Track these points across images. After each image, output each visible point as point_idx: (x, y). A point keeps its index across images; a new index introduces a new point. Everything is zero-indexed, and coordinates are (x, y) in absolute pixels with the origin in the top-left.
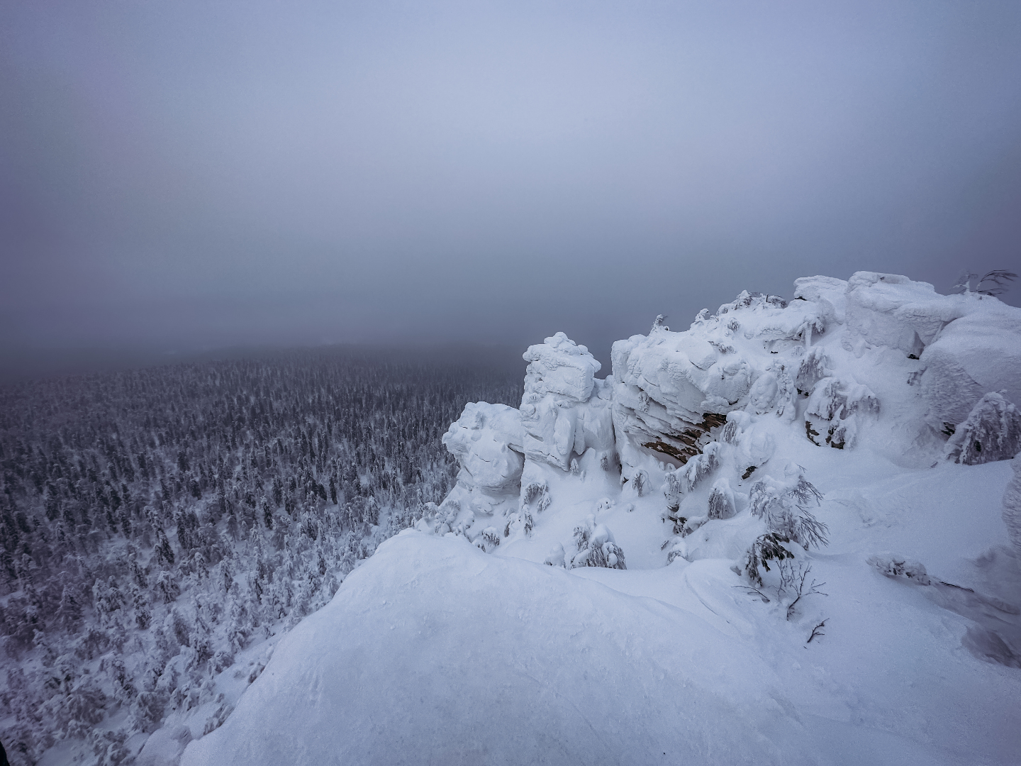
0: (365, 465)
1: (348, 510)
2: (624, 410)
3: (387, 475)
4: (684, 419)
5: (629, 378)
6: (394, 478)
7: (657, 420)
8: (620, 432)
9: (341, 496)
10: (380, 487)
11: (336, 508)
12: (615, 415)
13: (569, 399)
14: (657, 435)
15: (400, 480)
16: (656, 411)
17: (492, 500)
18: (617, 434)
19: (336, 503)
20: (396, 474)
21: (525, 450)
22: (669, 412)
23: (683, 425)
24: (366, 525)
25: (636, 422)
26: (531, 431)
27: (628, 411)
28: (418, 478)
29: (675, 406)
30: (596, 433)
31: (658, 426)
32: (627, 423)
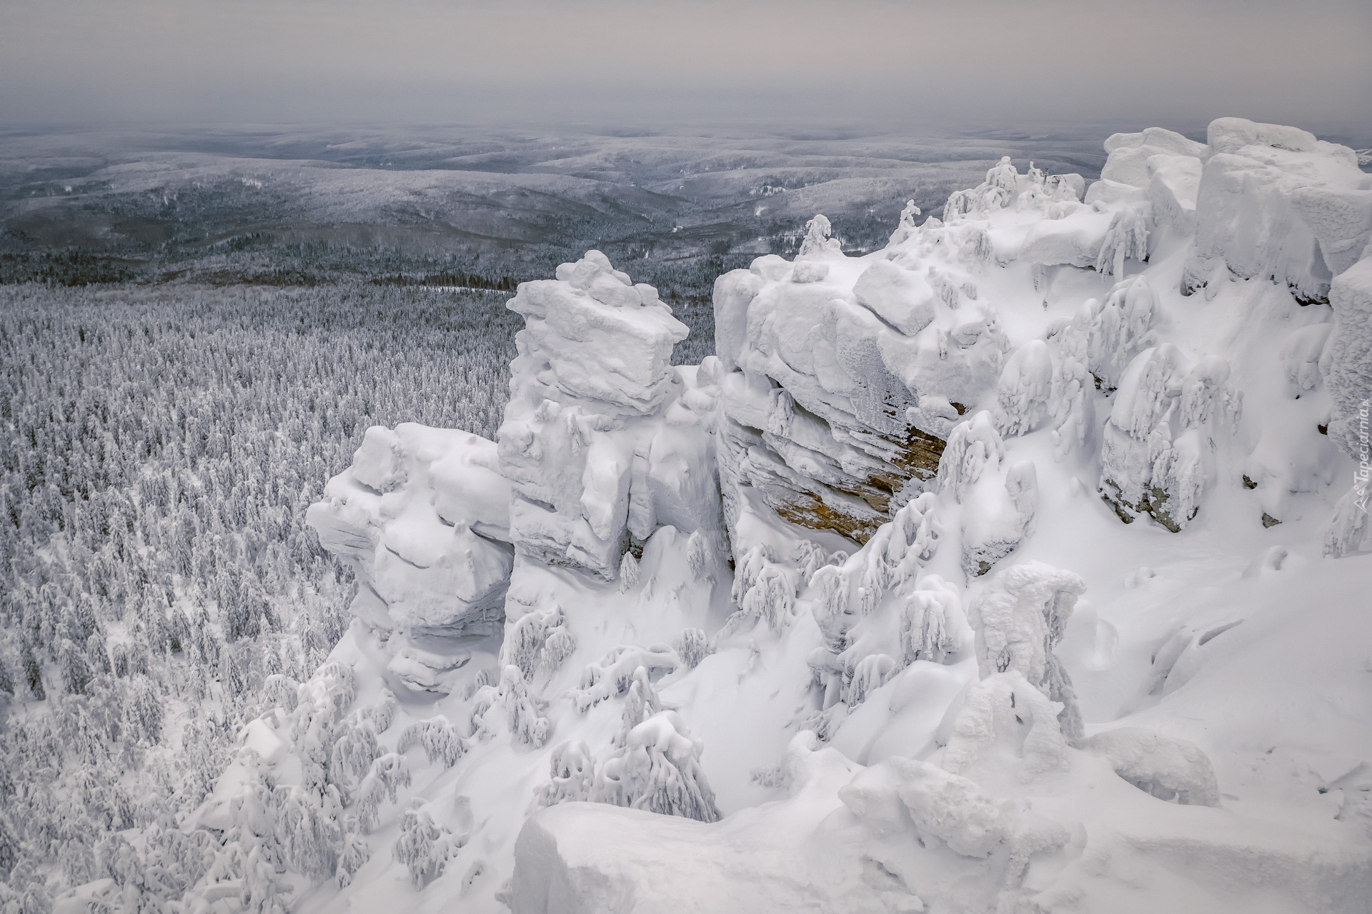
0: (121, 597)
1: (77, 714)
2: (740, 433)
3: (180, 619)
4: (867, 449)
5: (748, 357)
6: (201, 626)
7: (809, 454)
8: (732, 486)
9: (54, 678)
10: (162, 649)
11: (41, 710)
12: (720, 446)
13: (614, 411)
14: (811, 486)
15: (217, 630)
16: (807, 434)
17: (438, 660)
18: (726, 489)
19: (41, 696)
20: (205, 615)
21: (513, 536)
22: (837, 435)
23: (866, 463)
24: (129, 746)
25: (764, 460)
26: (528, 489)
27: (747, 436)
28: (264, 621)
29: (850, 422)
30: (677, 488)
31: (813, 467)
32: (745, 464)
